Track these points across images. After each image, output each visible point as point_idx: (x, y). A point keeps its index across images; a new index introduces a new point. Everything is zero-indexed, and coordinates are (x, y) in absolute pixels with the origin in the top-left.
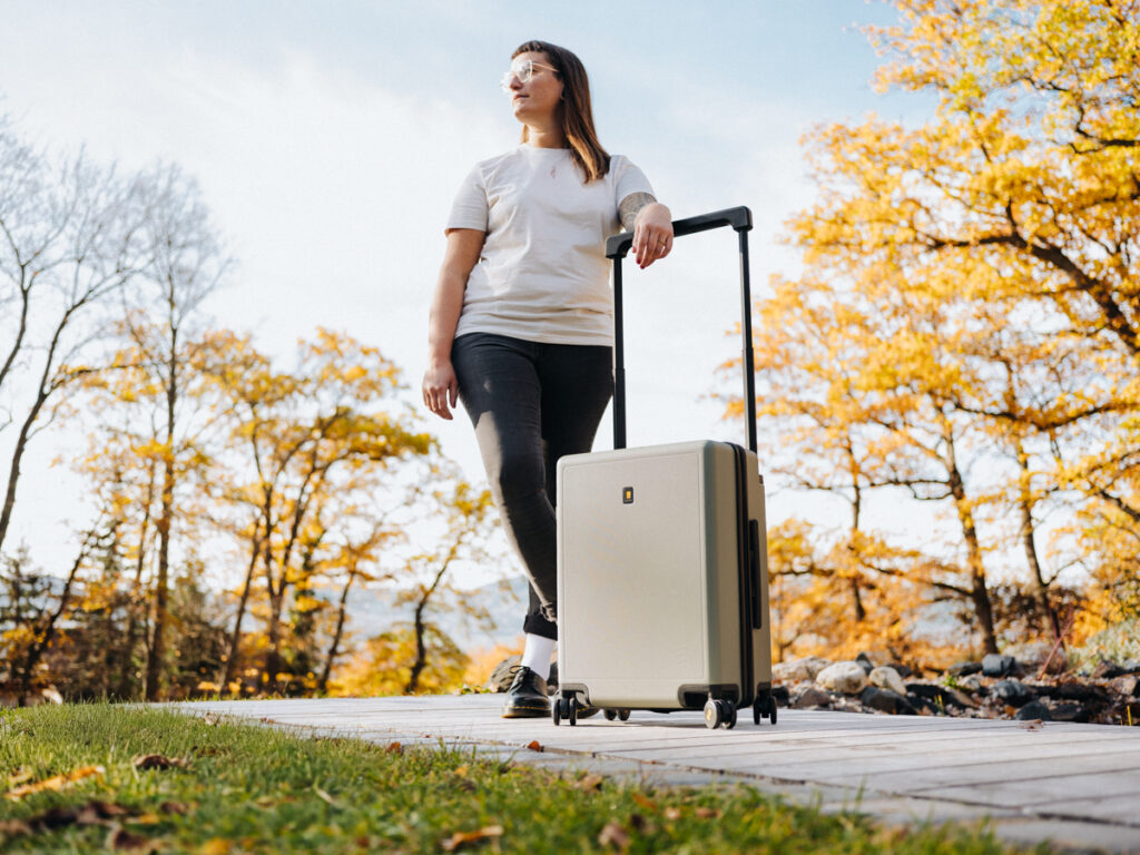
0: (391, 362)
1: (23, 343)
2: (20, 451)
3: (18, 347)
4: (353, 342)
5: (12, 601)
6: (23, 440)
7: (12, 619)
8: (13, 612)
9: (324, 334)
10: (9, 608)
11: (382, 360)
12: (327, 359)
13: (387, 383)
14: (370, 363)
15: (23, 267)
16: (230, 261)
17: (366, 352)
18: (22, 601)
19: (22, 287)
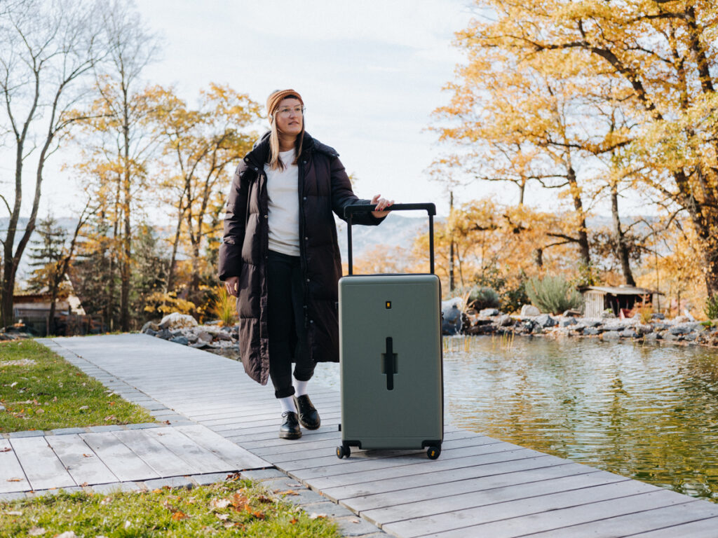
0: (256, 103)
1: (38, 103)
2: (41, 167)
3: (35, 105)
4: (232, 92)
5: (46, 246)
6: (42, 160)
7: (48, 256)
8: (48, 252)
9: (215, 88)
10: (46, 250)
11: (250, 102)
12: (218, 102)
13: (254, 116)
14: (244, 104)
15: (34, 59)
16: (154, 48)
17: (240, 98)
18: (52, 246)
19: (35, 70)
